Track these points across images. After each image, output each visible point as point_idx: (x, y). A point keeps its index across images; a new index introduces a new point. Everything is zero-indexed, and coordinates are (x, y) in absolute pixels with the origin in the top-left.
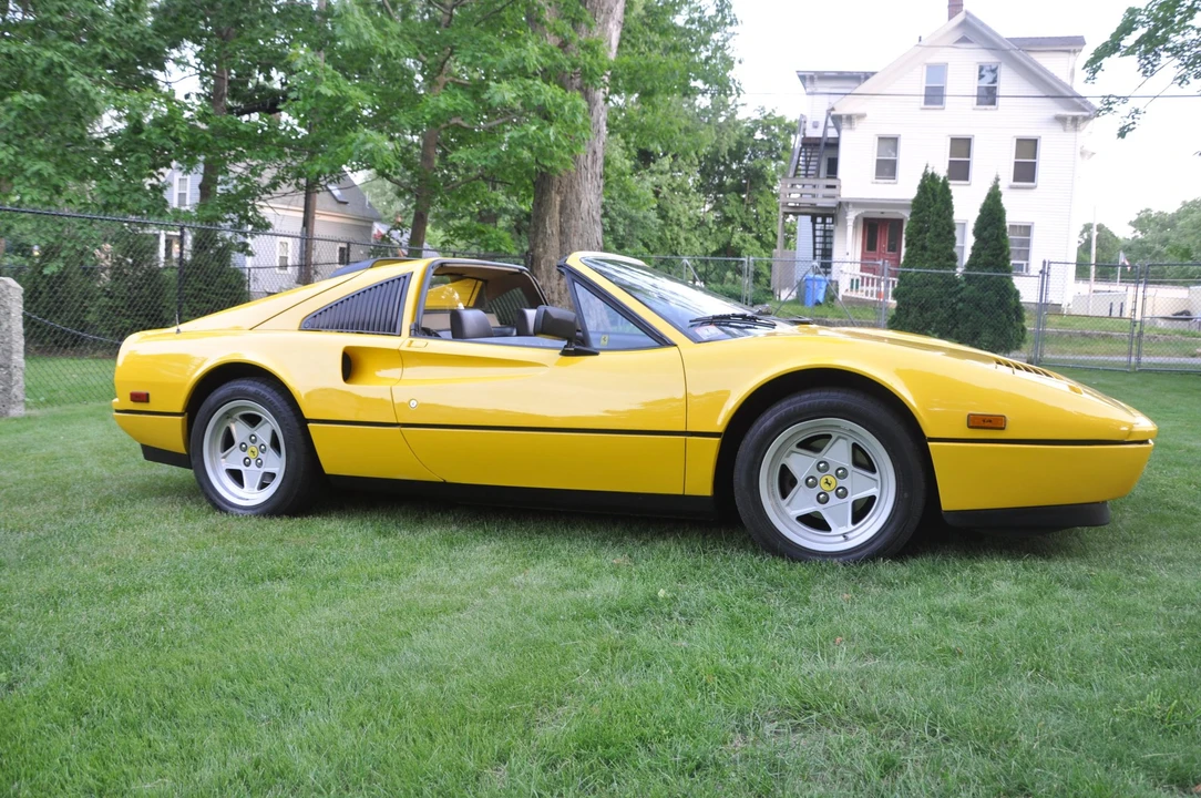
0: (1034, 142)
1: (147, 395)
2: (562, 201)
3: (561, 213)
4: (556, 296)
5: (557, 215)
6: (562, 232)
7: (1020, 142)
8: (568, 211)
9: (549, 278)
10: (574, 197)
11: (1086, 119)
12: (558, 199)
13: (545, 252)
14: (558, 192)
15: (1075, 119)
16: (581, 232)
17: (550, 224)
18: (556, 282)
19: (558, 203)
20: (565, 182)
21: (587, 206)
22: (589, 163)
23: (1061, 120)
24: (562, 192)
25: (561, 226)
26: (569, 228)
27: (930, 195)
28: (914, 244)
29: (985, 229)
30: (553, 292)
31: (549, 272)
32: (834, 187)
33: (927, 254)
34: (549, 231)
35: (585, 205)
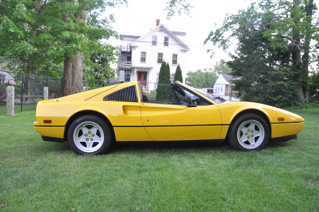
0: (176, 55)
1: (51, 120)
2: (72, 65)
3: (72, 68)
4: (71, 90)
5: (71, 69)
6: (72, 73)
7: (174, 55)
8: (74, 68)
9: (69, 86)
10: (76, 64)
11: (187, 51)
12: (72, 64)
13: (68, 78)
14: (72, 62)
15: (185, 51)
16: (78, 73)
17: (69, 71)
18: (71, 87)
19: (71, 65)
20: (73, 60)
21: (79, 67)
22: (80, 55)
23: (182, 50)
24: (72, 63)
25: (72, 72)
26: (75, 72)
27: (164, 67)
28: (161, 78)
29: (177, 75)
30: (70, 89)
31: (69, 84)
32: (130, 63)
33: (164, 81)
34: (69, 73)
35: (79, 66)
